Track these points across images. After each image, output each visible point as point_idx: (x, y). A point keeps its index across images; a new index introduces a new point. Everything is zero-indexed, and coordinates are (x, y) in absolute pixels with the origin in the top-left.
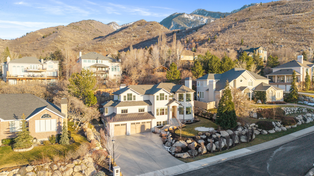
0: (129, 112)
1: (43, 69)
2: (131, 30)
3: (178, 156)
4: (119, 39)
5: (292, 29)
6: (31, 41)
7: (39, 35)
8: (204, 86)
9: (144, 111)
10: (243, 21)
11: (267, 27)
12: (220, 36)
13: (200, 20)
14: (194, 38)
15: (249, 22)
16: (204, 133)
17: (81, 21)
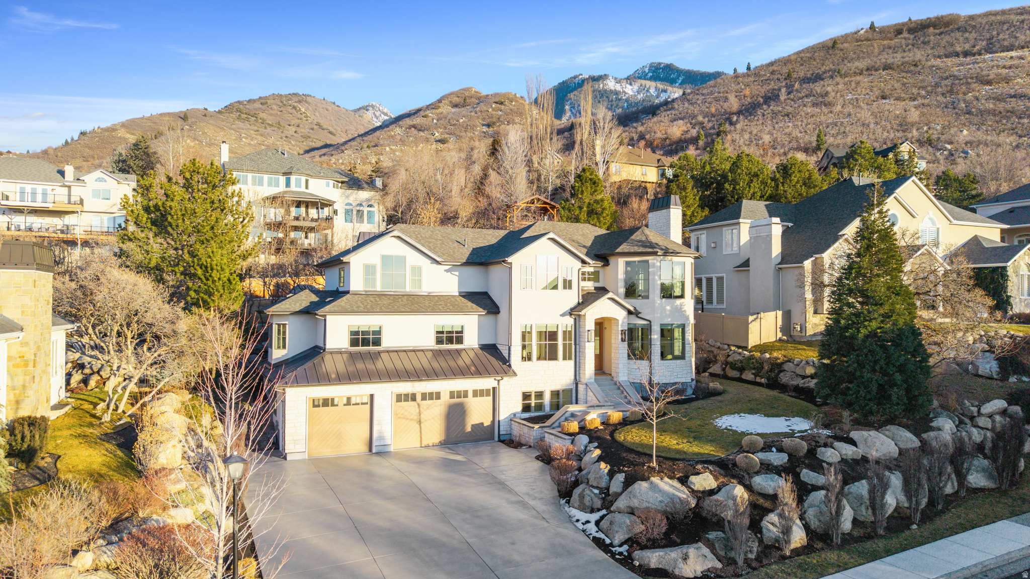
0: (387, 342)
1: (69, 203)
2: (430, 119)
3: (653, 566)
4: (388, 149)
5: (994, 99)
6: (94, 158)
7: (120, 138)
8: (727, 251)
9: (460, 340)
10: (818, 78)
11: (903, 95)
12: (739, 126)
13: (658, 96)
14: (647, 137)
15: (838, 79)
16: (771, 443)
17: (266, 98)
